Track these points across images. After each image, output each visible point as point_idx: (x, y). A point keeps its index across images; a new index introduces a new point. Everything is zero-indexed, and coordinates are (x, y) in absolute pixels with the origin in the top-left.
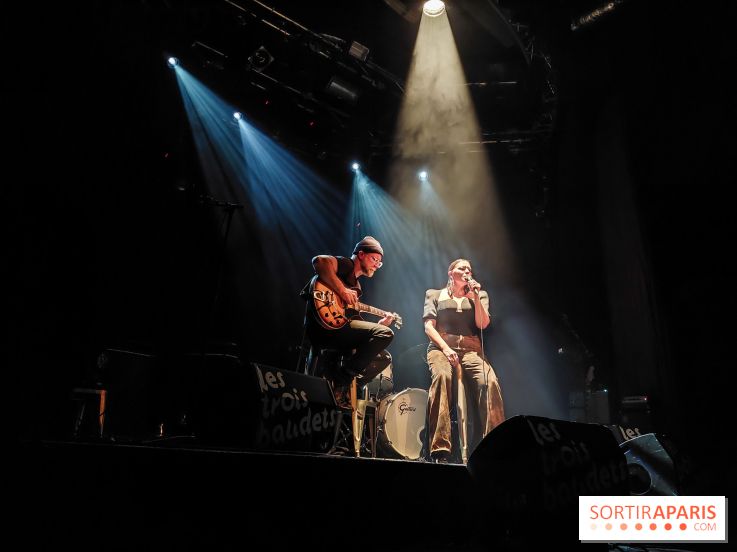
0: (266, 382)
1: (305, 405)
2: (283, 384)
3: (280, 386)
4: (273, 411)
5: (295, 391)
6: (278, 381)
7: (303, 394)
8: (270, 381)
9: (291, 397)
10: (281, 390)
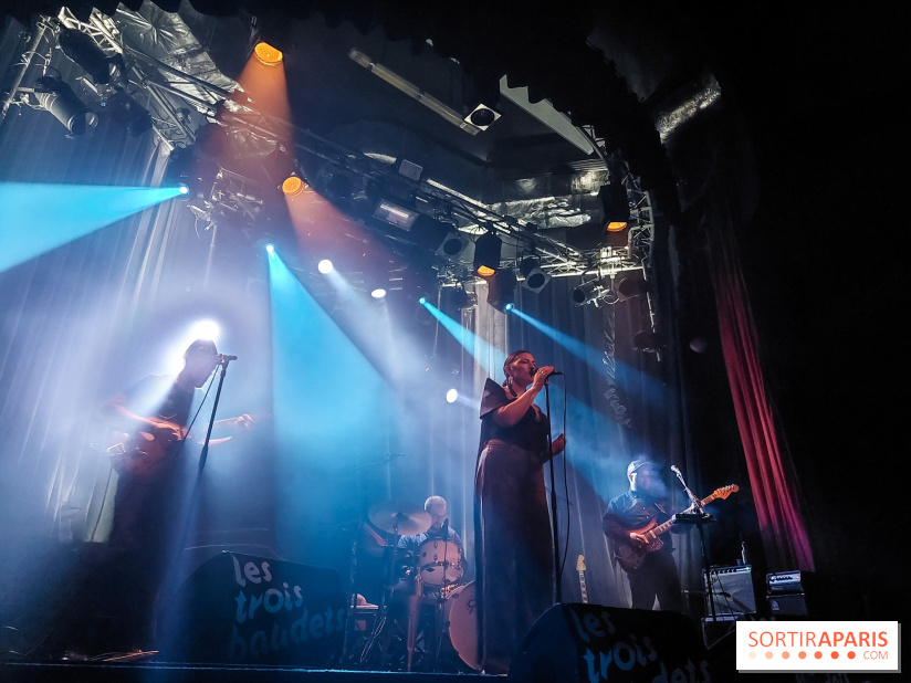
0: (243, 576)
1: (298, 604)
2: (268, 577)
3: (263, 580)
4: (251, 615)
5: (286, 585)
6: (262, 574)
7: (297, 589)
8: (249, 574)
9: (278, 593)
10: (265, 586)
